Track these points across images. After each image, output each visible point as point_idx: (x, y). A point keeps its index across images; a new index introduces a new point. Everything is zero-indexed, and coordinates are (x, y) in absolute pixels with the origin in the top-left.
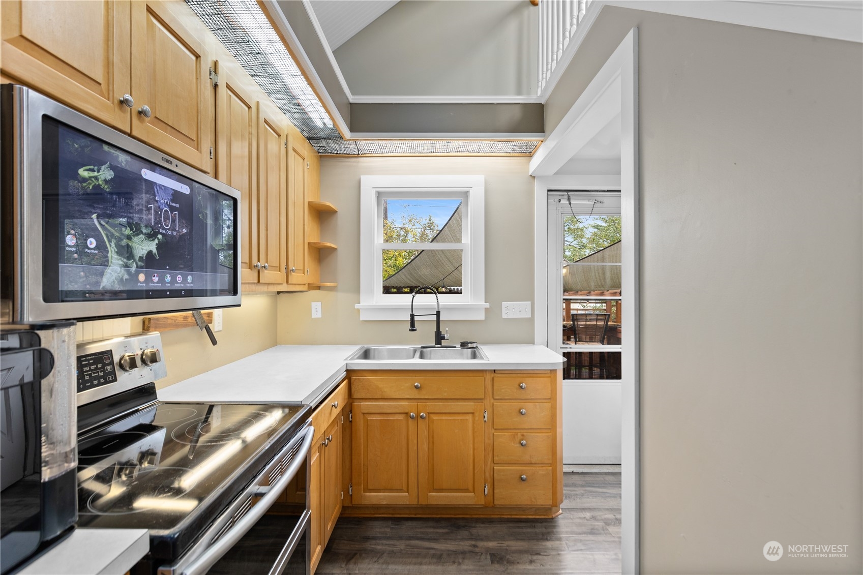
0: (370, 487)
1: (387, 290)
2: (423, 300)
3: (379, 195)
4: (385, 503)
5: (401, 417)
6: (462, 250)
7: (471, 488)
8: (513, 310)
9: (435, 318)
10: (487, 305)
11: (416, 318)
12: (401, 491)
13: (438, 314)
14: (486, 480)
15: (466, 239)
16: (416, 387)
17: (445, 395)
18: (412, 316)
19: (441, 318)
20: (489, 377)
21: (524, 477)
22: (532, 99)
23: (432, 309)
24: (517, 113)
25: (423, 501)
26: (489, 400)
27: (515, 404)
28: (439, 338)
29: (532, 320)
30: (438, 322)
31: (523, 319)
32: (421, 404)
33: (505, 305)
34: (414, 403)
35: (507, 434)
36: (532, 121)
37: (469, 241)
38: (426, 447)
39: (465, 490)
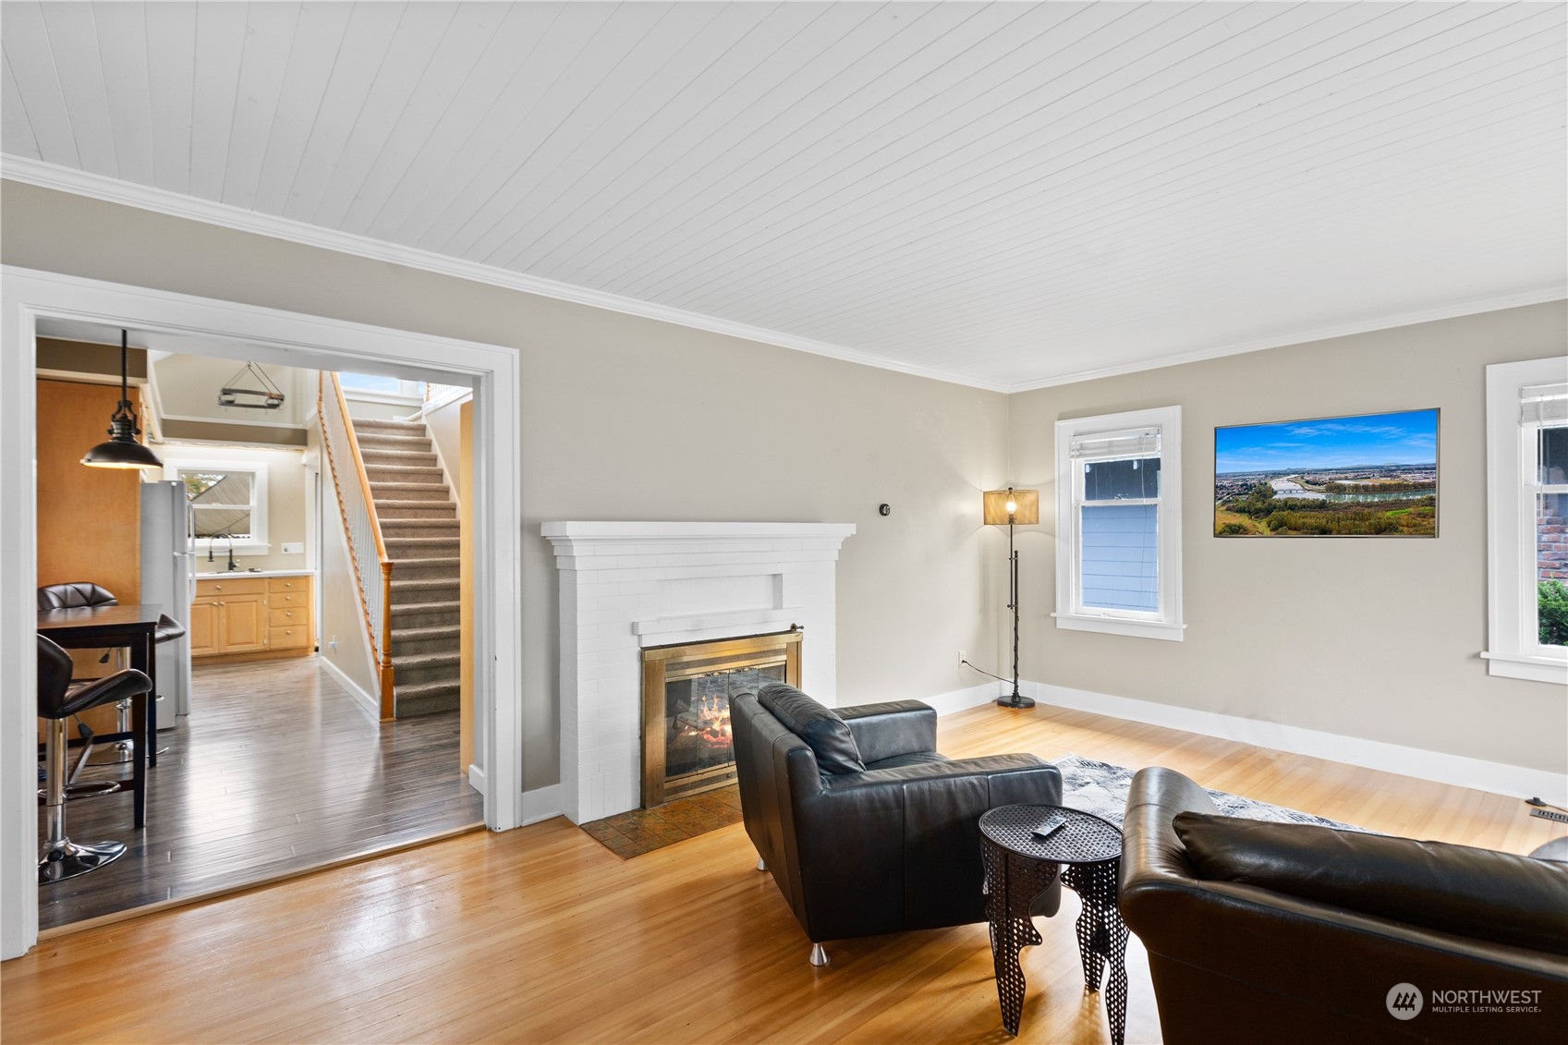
2: (219, 541)
3: (180, 471)
5: (208, 606)
6: (249, 510)
7: (255, 641)
8: (294, 548)
9: (228, 554)
10: (270, 545)
11: (214, 554)
12: (207, 647)
13: (231, 551)
14: (264, 637)
15: (253, 503)
16: (217, 589)
17: (237, 592)
18: (211, 552)
19: (233, 554)
20: (266, 582)
21: (289, 632)
22: (300, 426)
23: (225, 548)
24: (289, 434)
25: (223, 651)
26: (267, 594)
27: (284, 595)
28: (232, 566)
29: (304, 555)
30: (231, 557)
31: (298, 554)
32: (221, 598)
33: (284, 545)
34: (216, 598)
35: (279, 611)
36: (299, 438)
37: (255, 502)
38: (224, 621)
39: (252, 643)
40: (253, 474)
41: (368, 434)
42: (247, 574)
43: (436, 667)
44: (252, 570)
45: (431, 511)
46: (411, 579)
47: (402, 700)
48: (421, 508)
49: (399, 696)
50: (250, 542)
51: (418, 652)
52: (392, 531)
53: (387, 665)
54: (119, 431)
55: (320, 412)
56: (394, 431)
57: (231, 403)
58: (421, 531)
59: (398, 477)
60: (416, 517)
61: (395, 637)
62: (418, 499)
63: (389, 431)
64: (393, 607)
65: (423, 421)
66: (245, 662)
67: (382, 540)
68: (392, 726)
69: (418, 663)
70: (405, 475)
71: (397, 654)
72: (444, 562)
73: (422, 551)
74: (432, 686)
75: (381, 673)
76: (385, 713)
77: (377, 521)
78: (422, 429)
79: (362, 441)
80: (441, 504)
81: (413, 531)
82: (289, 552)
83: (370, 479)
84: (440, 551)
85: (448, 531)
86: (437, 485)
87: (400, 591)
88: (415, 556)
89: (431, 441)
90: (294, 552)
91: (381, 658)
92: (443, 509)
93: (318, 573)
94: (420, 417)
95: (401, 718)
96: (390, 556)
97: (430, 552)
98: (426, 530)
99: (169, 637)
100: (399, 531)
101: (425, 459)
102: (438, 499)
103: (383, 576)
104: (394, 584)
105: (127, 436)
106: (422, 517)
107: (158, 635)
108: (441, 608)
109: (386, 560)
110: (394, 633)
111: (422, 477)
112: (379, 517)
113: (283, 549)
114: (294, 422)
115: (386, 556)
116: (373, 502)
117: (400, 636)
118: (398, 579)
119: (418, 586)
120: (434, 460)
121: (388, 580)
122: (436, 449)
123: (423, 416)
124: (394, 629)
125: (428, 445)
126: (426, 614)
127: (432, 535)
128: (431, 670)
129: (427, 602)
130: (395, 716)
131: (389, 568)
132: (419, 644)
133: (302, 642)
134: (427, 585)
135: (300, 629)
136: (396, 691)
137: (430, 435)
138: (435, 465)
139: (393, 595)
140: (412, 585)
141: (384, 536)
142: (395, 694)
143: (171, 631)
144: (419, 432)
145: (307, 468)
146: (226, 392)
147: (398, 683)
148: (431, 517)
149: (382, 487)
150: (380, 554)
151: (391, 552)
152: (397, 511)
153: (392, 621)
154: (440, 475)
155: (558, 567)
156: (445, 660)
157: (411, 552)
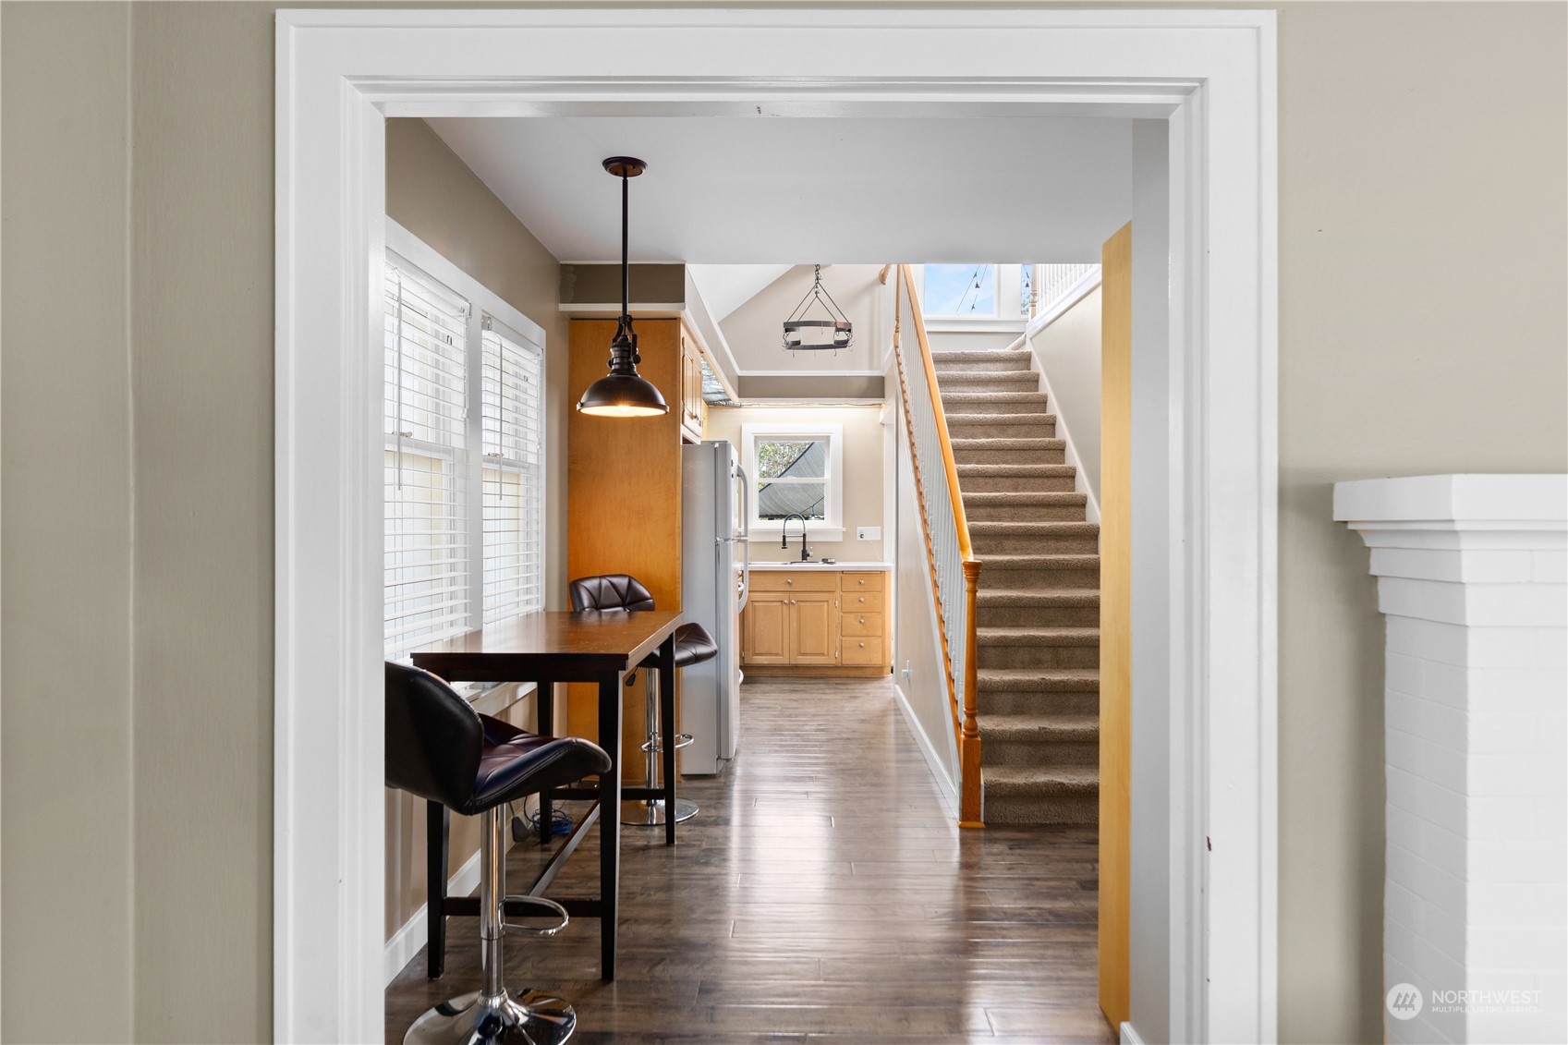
0: (757, 652)
1: (762, 516)
2: (795, 525)
3: (757, 439)
4: (766, 662)
5: (778, 604)
6: (823, 484)
7: (826, 653)
8: (871, 533)
9: (802, 539)
10: (845, 529)
11: (787, 540)
12: (777, 654)
13: (804, 536)
14: (836, 648)
15: (828, 475)
16: (789, 583)
17: (808, 589)
18: (784, 537)
19: (807, 540)
20: (838, 576)
21: (862, 644)
22: (876, 373)
23: (799, 532)
24: (864, 384)
25: (793, 662)
26: (839, 592)
27: (856, 595)
28: (805, 556)
29: (881, 542)
30: (804, 542)
31: (874, 541)
32: (791, 595)
33: (860, 529)
34: (787, 594)
35: (851, 615)
36: (875, 389)
37: (830, 476)
38: (795, 624)
39: (823, 654)
40: (827, 439)
41: (954, 371)
42: (821, 566)
43: (1047, 743)
44: (825, 561)
45: (1039, 481)
46: (1009, 587)
47: (995, 793)
48: (1024, 476)
49: (989, 786)
50: (824, 527)
51: (1018, 711)
52: (982, 511)
53: (972, 730)
54: (618, 361)
55: (896, 347)
56: (988, 365)
57: (796, 344)
58: (1023, 512)
59: (992, 430)
60: (1016, 490)
61: (984, 682)
62: (1019, 463)
63: (982, 366)
64: (983, 633)
65: (1028, 348)
66: (815, 678)
67: (966, 525)
68: (977, 839)
69: (1019, 732)
70: (1002, 426)
71: (988, 711)
72: (1057, 561)
73: (1025, 544)
74: (1041, 778)
75: (962, 744)
76: (967, 812)
77: (960, 495)
78: (1026, 360)
79: (944, 382)
80: (1054, 469)
81: (1013, 511)
82: (865, 538)
83: (952, 435)
84: (1052, 544)
85: (1064, 512)
86: (1047, 439)
87: (992, 605)
88: (1015, 551)
89: (1038, 375)
90: (869, 538)
91: (963, 719)
92: (1055, 477)
93: (893, 565)
94: (1024, 343)
95: (990, 826)
96: (977, 551)
97: (1038, 545)
98: (1032, 510)
99: (697, 659)
100: (991, 511)
101: (1030, 402)
102: (1049, 462)
103: (966, 585)
104: (981, 594)
105: (626, 367)
106: (1024, 489)
107: (679, 656)
108: (1054, 639)
109: (971, 558)
110: (983, 675)
111: (1025, 428)
112: (963, 491)
113: (859, 535)
114: (871, 368)
115: (970, 550)
116: (954, 467)
117: (991, 682)
118: (989, 587)
119: (1019, 599)
120: (1042, 403)
121: (974, 592)
122: (1046, 387)
123: (1028, 340)
124: (982, 667)
125: (1034, 381)
126: (1032, 646)
127: (1040, 518)
128: (1041, 748)
129: (1032, 626)
130: (982, 819)
131: (974, 571)
132: (1021, 699)
133: (877, 661)
134: (1032, 598)
135: (876, 641)
136: (986, 776)
137: (1038, 366)
138: (1044, 411)
139: (981, 613)
140: (1010, 598)
141: (969, 519)
142: (982, 783)
143: (701, 650)
144: (1021, 365)
145: (885, 429)
146: (789, 327)
147: (990, 762)
148: (1038, 490)
149: (970, 445)
150: (963, 548)
151: (979, 543)
152: (991, 481)
153: (980, 654)
154: (1051, 425)
155: (1382, 610)
156: (1062, 732)
157: (1009, 544)
